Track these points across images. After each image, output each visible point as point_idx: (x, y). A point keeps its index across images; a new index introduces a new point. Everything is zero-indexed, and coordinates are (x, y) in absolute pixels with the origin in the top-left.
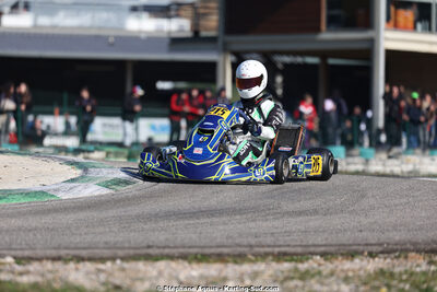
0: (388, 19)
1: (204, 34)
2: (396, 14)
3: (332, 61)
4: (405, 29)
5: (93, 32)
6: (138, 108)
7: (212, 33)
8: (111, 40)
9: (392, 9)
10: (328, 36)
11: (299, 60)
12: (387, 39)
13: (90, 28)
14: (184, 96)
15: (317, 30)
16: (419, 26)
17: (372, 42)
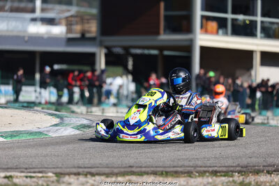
0: (202, 27)
1: (88, 35)
2: (206, 25)
3: (166, 53)
4: (212, 33)
5: (15, 34)
6: (48, 80)
7: (93, 35)
8: (26, 39)
9: (204, 21)
10: (165, 37)
11: (146, 52)
12: (201, 40)
13: (7, 31)
14: (76, 73)
15: (158, 33)
16: (220, 32)
17: (192, 42)
